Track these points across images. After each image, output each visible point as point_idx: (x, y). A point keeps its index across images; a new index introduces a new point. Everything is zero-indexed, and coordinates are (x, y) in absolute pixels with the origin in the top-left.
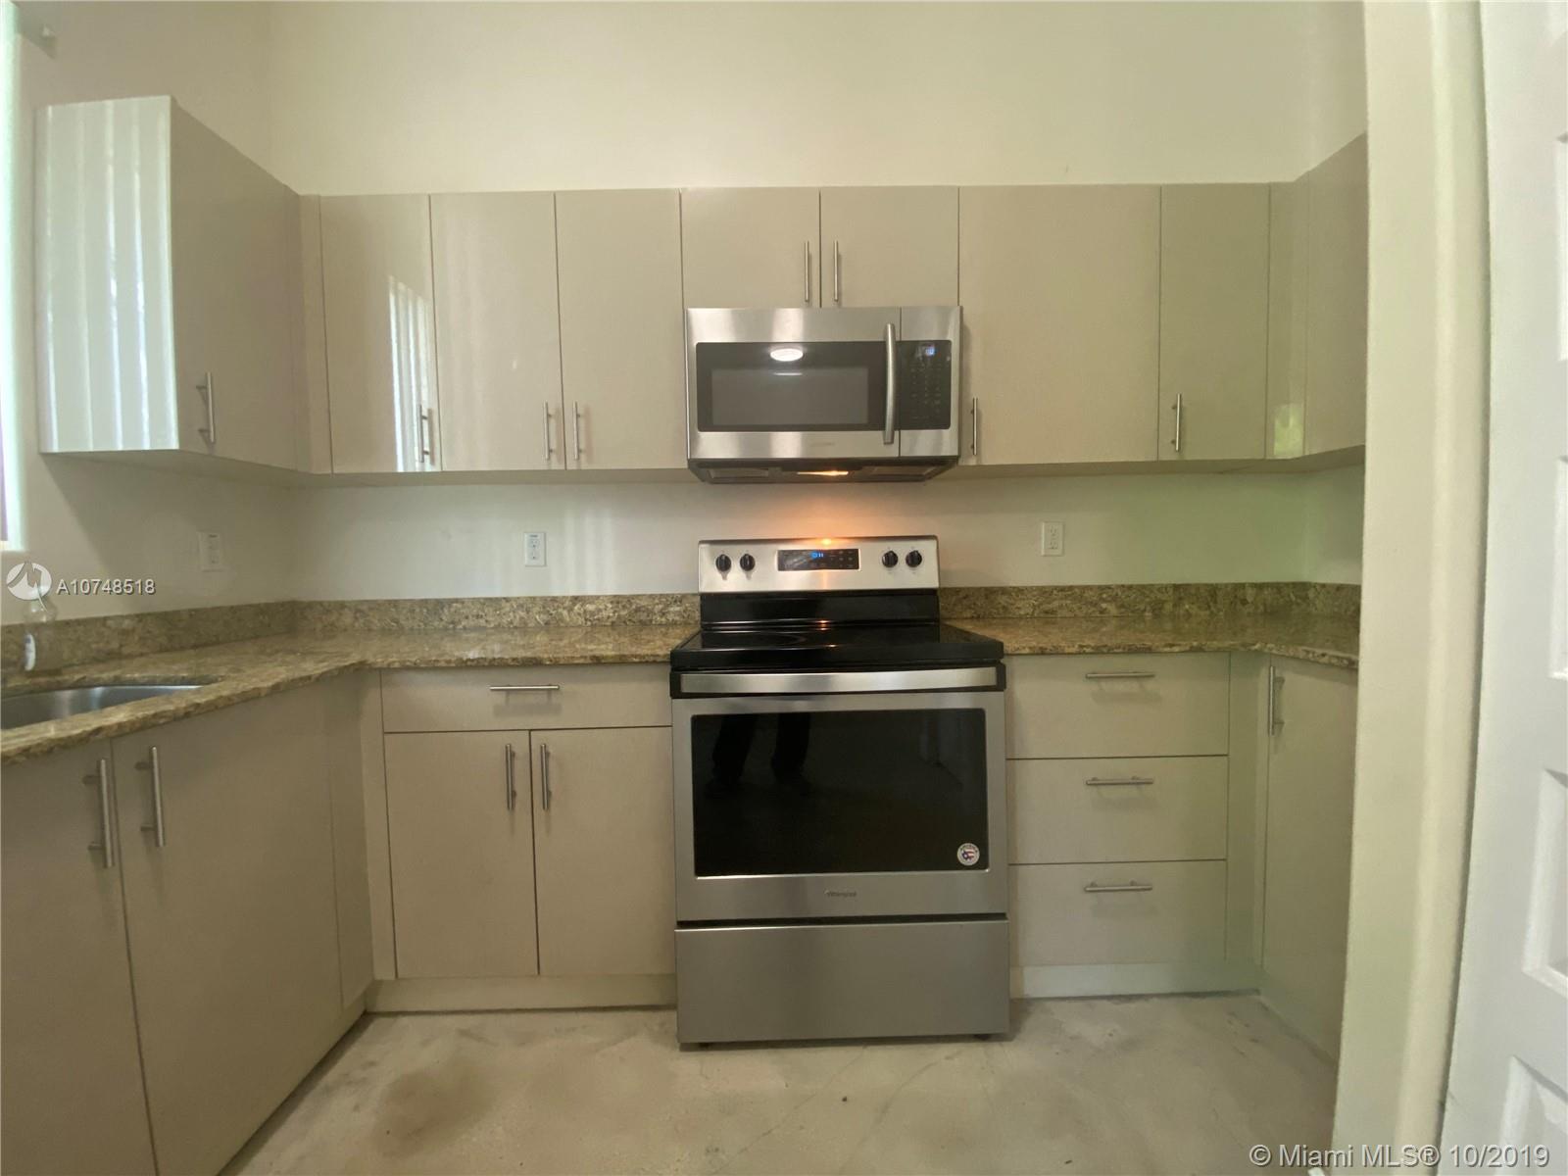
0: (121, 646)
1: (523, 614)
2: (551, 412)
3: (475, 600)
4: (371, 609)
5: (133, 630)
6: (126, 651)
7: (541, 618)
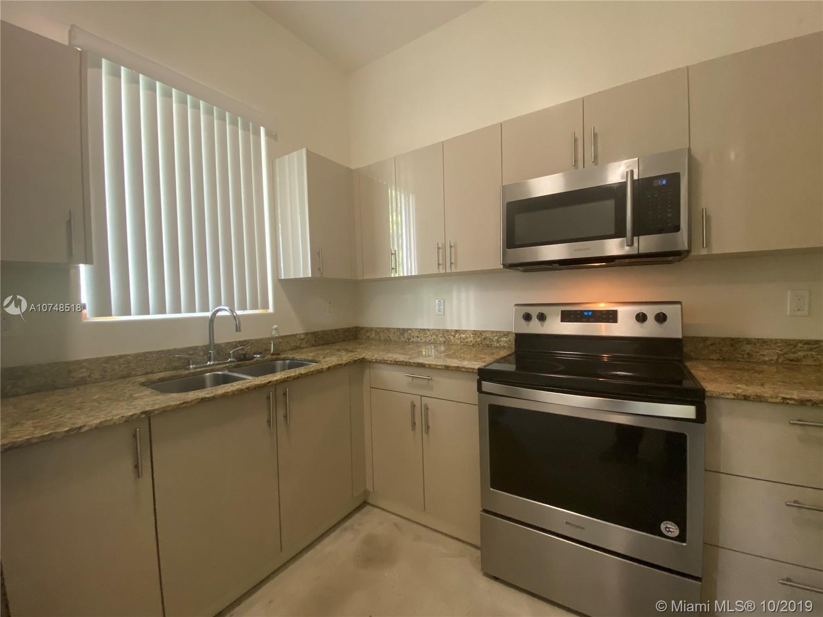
0: (300, 344)
1: (434, 337)
2: (440, 246)
3: (416, 329)
4: (380, 331)
5: (304, 339)
6: (302, 346)
7: (442, 340)
